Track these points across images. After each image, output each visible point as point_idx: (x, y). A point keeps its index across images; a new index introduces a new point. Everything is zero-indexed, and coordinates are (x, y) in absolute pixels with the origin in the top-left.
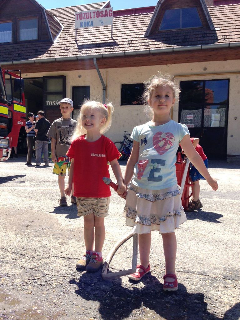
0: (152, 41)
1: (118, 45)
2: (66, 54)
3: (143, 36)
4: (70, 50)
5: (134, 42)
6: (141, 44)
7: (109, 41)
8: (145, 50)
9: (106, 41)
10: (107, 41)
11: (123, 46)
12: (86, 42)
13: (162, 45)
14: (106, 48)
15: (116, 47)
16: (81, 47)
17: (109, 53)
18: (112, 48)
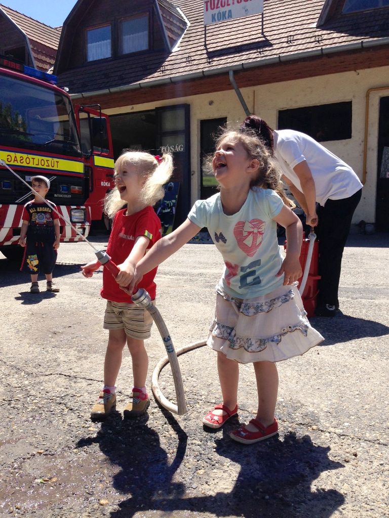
0: (329, 32)
1: (271, 45)
2: (187, 69)
3: (315, 25)
4: (195, 62)
5: (299, 37)
6: (308, 40)
7: (257, 40)
8: (314, 49)
9: (252, 41)
10: (254, 41)
11: (279, 46)
12: (220, 46)
13: (344, 39)
14: (251, 52)
15: (267, 49)
16: (211, 55)
17: (254, 60)
18: (260, 52)
